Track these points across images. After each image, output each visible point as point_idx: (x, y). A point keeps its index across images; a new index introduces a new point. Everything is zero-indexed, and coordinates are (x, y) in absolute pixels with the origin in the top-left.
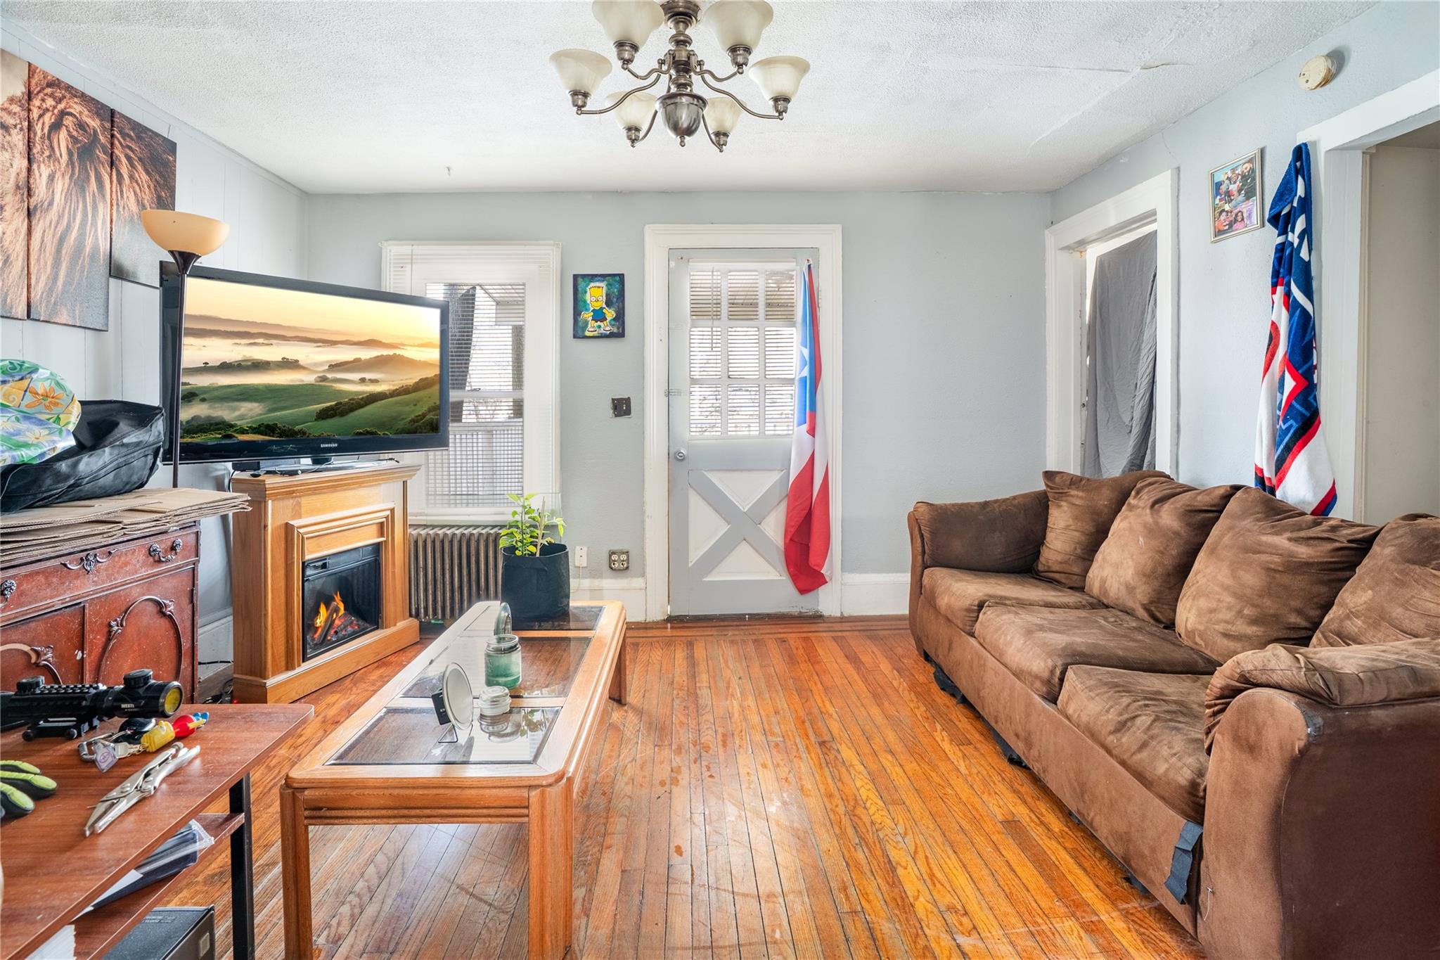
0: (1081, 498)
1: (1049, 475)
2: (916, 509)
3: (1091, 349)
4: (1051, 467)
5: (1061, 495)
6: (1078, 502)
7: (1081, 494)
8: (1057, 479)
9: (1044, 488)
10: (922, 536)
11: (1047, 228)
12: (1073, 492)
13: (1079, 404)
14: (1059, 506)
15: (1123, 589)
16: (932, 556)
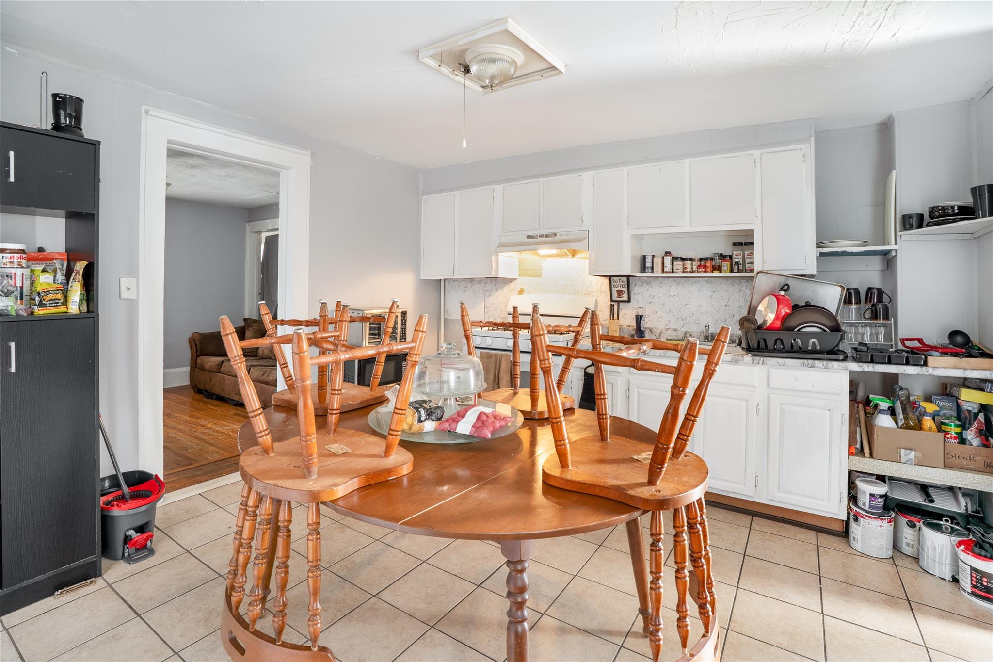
0: (257, 326)
1: (245, 320)
2: (193, 335)
3: (262, 272)
4: (247, 316)
5: (250, 326)
6: (256, 328)
7: (257, 325)
8: (249, 321)
9: (244, 325)
10: (196, 345)
11: (247, 222)
12: (254, 325)
13: (258, 294)
14: (249, 330)
15: (269, 352)
16: (201, 352)
